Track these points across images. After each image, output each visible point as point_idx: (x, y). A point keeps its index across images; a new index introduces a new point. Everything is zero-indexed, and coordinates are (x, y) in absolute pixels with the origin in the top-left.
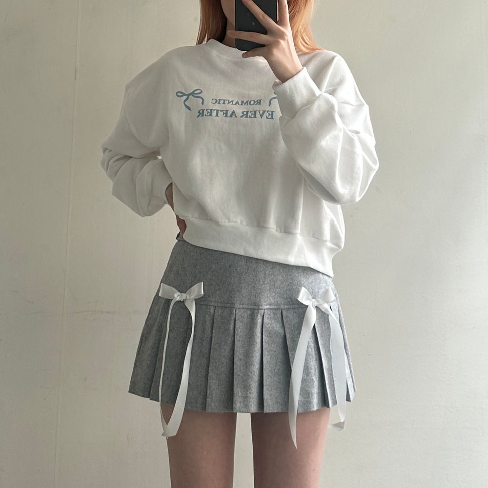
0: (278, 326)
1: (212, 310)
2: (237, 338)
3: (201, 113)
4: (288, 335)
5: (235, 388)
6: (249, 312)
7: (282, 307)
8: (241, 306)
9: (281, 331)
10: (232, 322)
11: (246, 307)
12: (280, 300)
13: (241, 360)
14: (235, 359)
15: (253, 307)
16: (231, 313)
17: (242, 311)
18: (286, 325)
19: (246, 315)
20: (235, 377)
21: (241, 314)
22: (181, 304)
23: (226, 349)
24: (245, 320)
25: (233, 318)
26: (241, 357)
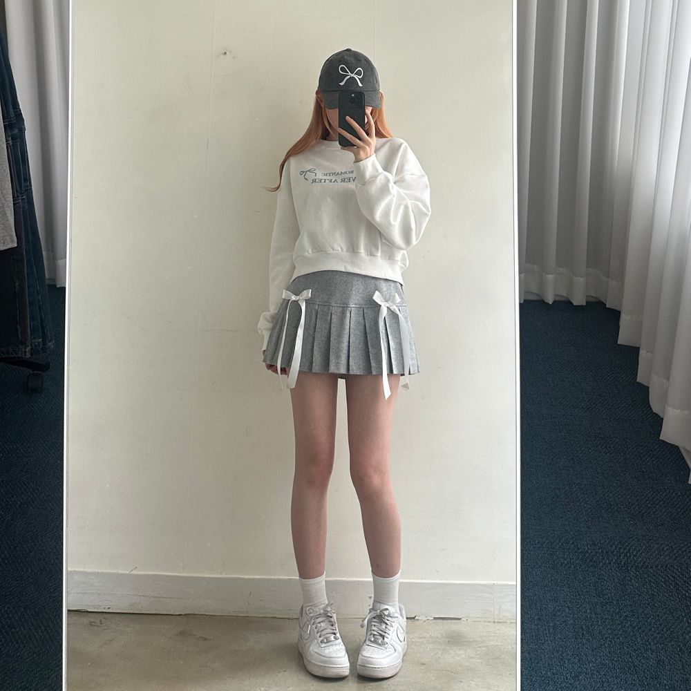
0: (361, 318)
1: (317, 307)
2: (332, 325)
3: (314, 181)
4: (367, 325)
5: (331, 357)
6: (341, 309)
7: (364, 306)
8: (336, 305)
9: (363, 322)
10: (330, 315)
11: (338, 305)
12: (362, 302)
13: (335, 339)
14: (331, 339)
15: (344, 306)
16: (329, 309)
17: (336, 308)
18: (366, 318)
19: (339, 311)
20: (331, 350)
21: (335, 310)
22: (296, 302)
23: (325, 333)
24: (338, 314)
25: (330, 312)
26: (335, 337)
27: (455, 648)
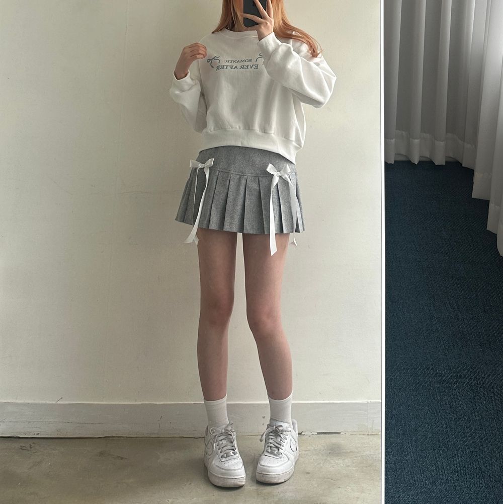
0: (256, 185)
1: (217, 173)
2: (230, 190)
3: (218, 68)
4: (261, 191)
5: (226, 217)
6: (238, 177)
7: (259, 175)
8: (234, 173)
9: (258, 188)
10: (228, 181)
11: (237, 173)
12: (258, 172)
13: (230, 202)
14: (228, 201)
15: (241, 174)
16: (228, 175)
17: (234, 175)
18: (261, 186)
19: (236, 178)
20: (227, 211)
21: (234, 177)
22: (202, 169)
23: (223, 196)
24: (236, 181)
25: (229, 178)
26: (231, 200)
27: (334, 458)
